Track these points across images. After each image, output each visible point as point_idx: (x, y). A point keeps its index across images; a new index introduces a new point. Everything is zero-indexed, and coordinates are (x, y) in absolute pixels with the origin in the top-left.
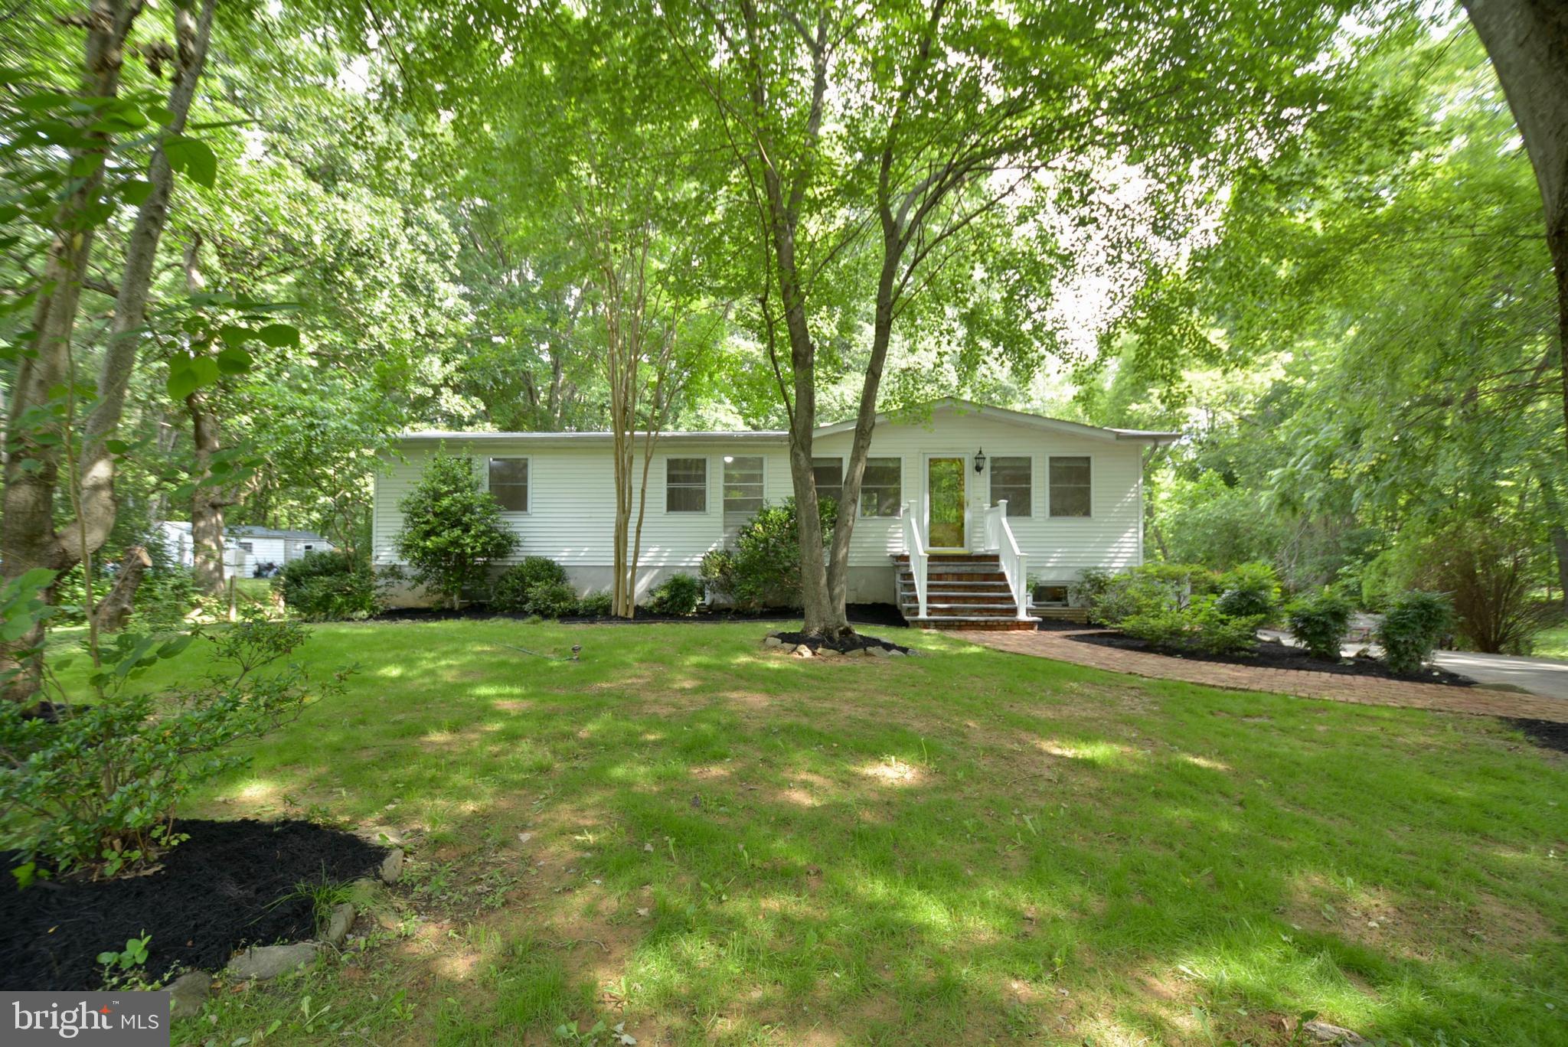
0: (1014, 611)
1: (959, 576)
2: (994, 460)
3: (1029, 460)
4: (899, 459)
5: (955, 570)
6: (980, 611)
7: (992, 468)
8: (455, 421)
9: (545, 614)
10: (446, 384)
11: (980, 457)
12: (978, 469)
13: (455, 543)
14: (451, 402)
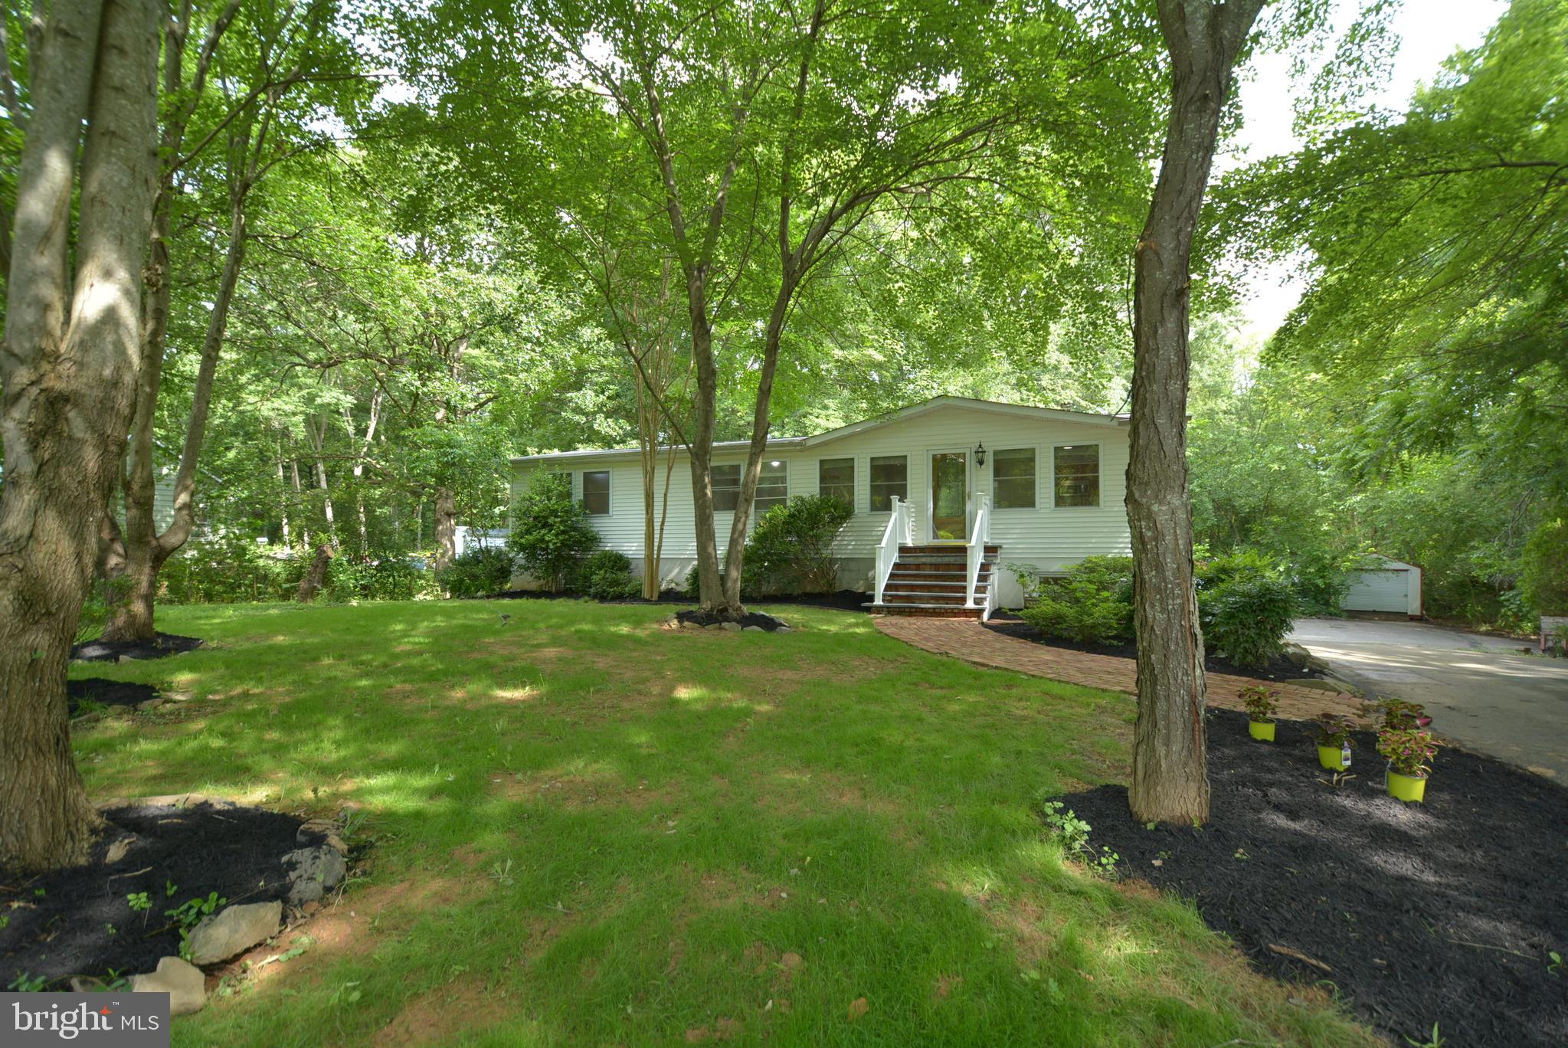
0: (964, 600)
1: (936, 566)
2: (996, 453)
3: (1033, 450)
4: (905, 457)
5: (933, 560)
6: (937, 599)
7: (996, 461)
8: (608, 441)
9: (602, 597)
10: (600, 410)
11: (980, 451)
12: (981, 463)
13: (542, 540)
14: (604, 425)
